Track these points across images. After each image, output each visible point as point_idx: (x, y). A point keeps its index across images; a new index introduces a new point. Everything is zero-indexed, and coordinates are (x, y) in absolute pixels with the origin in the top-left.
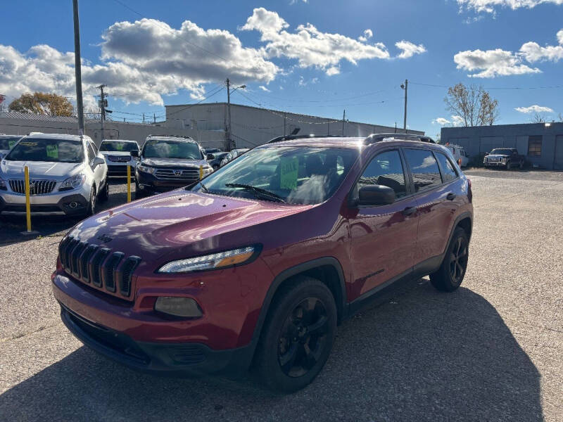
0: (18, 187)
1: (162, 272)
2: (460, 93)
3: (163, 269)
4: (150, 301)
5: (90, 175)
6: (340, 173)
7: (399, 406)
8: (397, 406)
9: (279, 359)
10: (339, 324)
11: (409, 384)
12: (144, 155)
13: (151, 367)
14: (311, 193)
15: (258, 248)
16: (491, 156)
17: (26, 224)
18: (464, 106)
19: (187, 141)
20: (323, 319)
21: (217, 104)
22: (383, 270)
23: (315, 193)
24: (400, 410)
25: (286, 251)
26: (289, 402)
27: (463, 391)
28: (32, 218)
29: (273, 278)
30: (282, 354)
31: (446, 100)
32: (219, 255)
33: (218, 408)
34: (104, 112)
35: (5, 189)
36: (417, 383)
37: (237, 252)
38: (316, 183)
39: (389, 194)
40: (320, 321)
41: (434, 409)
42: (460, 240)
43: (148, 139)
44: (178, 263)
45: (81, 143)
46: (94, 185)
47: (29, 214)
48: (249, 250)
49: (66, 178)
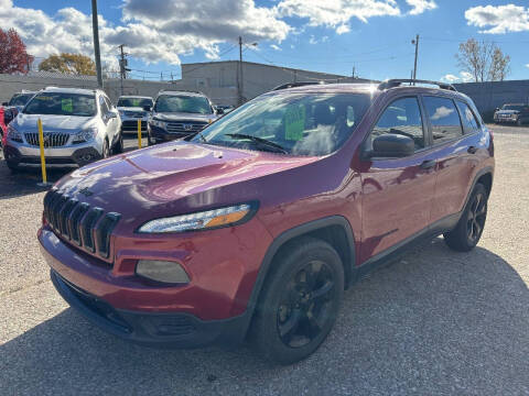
0: (33, 140)
1: (142, 233)
2: (472, 48)
3: (143, 229)
4: (130, 264)
5: (102, 128)
6: (350, 124)
7: (414, 385)
8: (411, 384)
9: (278, 329)
10: (346, 288)
11: (425, 358)
12: (156, 110)
13: (133, 336)
14: (318, 144)
15: (255, 205)
16: (502, 112)
17: (41, 176)
18: (475, 62)
19: (197, 95)
20: (328, 285)
21: (230, 62)
22: (397, 230)
23: (322, 144)
24: (414, 389)
25: (288, 209)
26: (290, 374)
27: (486, 367)
28: (48, 170)
29: (271, 240)
30: (283, 323)
31: (457, 56)
32: (210, 213)
33: (211, 379)
34: (123, 70)
35: (21, 141)
36: (433, 356)
37: (230, 209)
38: (323, 134)
39: (408, 144)
40: (326, 285)
41: (453, 389)
42: (479, 197)
43: (160, 94)
44: (163, 222)
45: (94, 97)
46: (107, 139)
47: (44, 165)
48: (244, 208)
49: (79, 131)
